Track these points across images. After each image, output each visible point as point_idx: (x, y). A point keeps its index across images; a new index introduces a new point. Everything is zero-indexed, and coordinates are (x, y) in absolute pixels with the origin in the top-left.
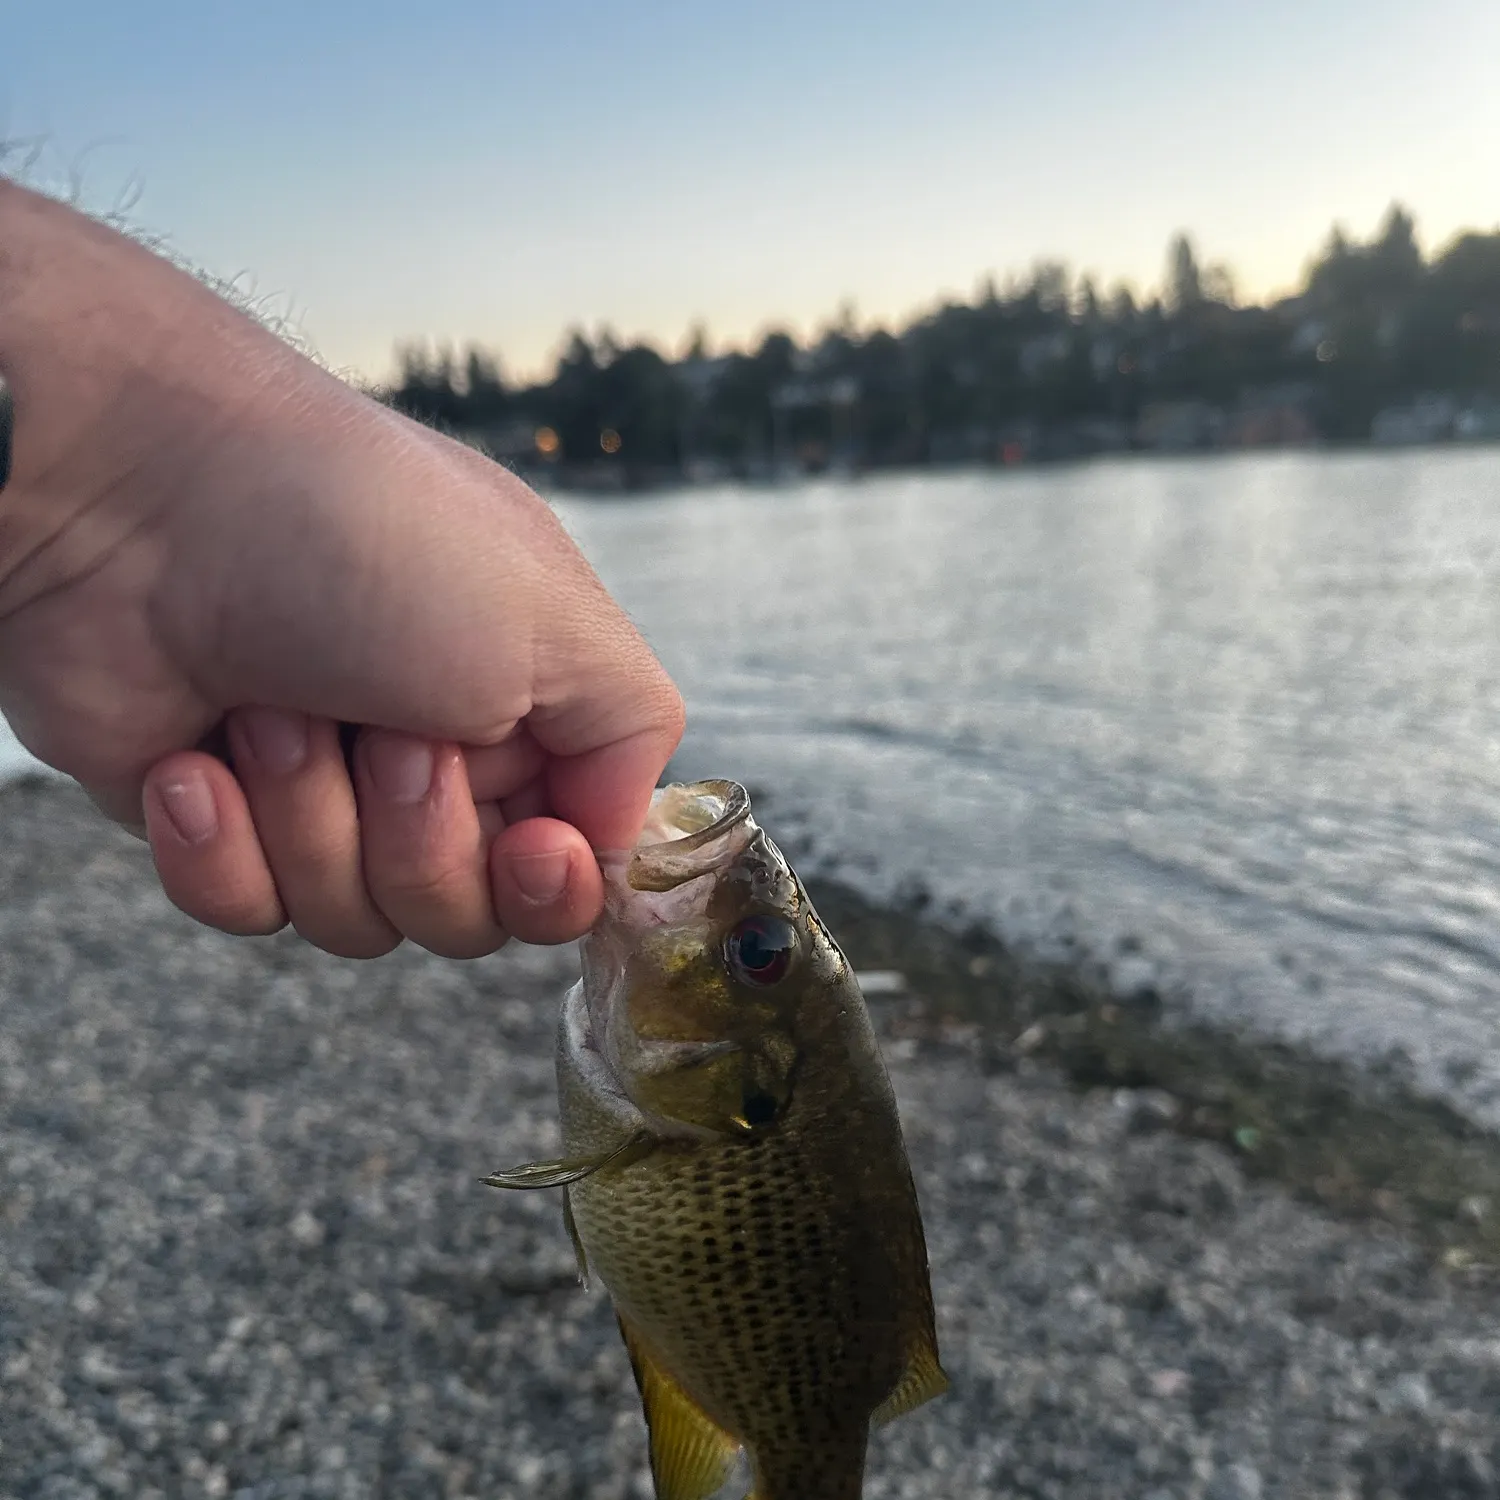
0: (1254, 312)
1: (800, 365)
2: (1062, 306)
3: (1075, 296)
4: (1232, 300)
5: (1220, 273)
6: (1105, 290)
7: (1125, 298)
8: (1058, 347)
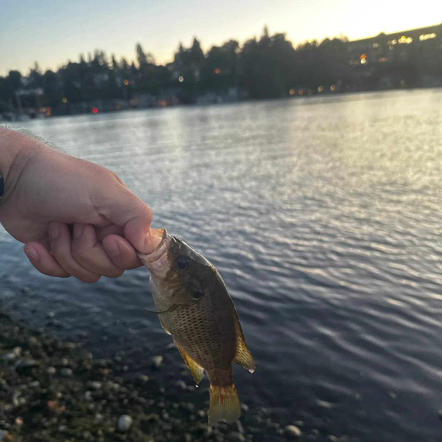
0: (161, 67)
1: (24, 81)
2: (106, 64)
3: (109, 61)
4: (154, 63)
5: (150, 55)
6: (118, 60)
7: (124, 62)
8: (106, 77)
